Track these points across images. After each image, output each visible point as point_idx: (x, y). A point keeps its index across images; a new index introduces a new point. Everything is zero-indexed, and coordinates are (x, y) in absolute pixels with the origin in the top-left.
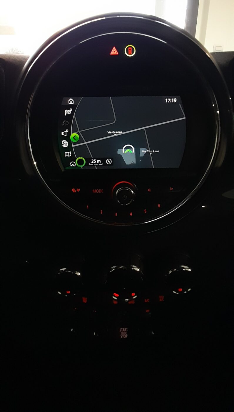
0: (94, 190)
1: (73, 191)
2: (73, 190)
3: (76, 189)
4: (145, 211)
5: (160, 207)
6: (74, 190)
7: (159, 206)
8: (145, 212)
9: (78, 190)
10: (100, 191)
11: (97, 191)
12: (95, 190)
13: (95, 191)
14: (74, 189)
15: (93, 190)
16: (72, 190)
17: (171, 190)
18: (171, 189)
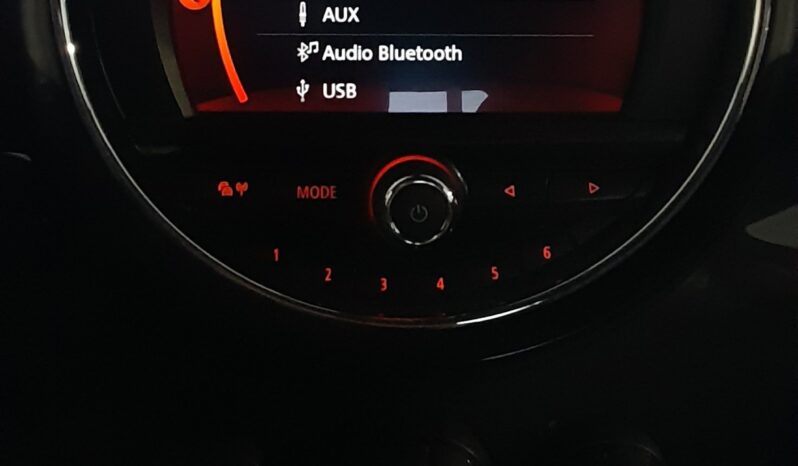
0: (303, 188)
1: (220, 193)
2: (222, 188)
3: (233, 186)
4: (493, 272)
5: (549, 257)
6: (225, 188)
7: (547, 253)
8: (494, 275)
9: (242, 187)
10: (325, 191)
11: (315, 192)
12: (307, 188)
13: (305, 192)
14: (227, 184)
15: (299, 188)
16: (220, 189)
17: (592, 192)
18: (593, 188)
